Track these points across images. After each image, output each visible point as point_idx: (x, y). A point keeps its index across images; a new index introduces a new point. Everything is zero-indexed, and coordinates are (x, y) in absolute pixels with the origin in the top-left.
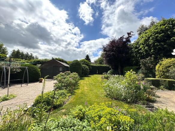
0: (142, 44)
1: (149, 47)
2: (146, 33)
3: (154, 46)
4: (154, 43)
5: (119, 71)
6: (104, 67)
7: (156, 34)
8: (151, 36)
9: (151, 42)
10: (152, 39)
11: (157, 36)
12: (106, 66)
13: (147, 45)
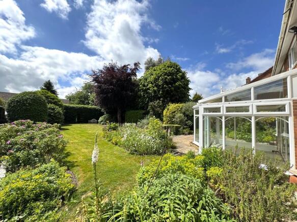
0: (152, 83)
1: (158, 88)
2: (155, 70)
3: (163, 88)
4: (163, 85)
5: (118, 117)
6: (90, 109)
7: (165, 75)
8: (161, 75)
9: (160, 82)
10: (162, 80)
11: (166, 78)
12: (95, 109)
13: (156, 86)
